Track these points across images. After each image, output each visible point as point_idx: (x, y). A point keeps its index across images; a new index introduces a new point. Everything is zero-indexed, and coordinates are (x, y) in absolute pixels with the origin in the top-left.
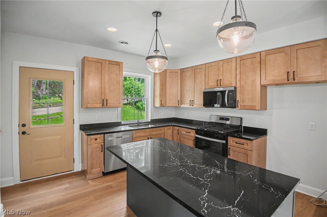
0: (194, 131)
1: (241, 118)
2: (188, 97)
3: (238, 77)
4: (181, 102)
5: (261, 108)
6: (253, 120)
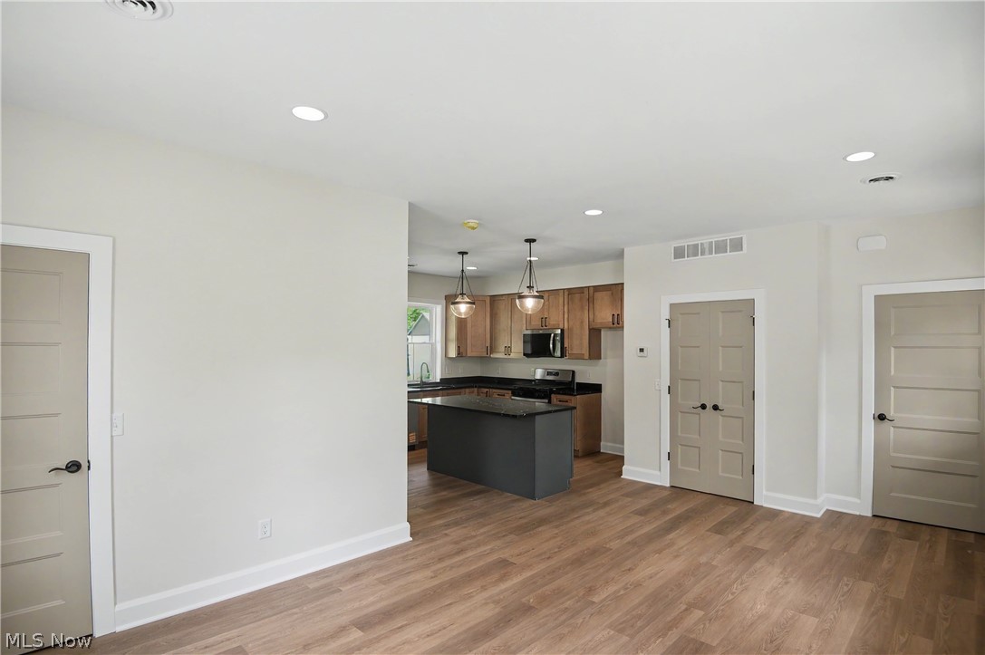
0: (510, 392)
1: (573, 372)
2: (503, 342)
3: (566, 316)
4: (492, 349)
5: (590, 358)
6: (587, 373)
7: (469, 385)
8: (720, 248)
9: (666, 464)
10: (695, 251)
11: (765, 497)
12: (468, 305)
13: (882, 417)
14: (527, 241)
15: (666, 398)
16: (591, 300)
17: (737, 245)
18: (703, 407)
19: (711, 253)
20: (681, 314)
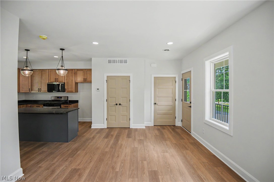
0: (42, 105)
1: (68, 97)
2: (37, 87)
3: (66, 78)
4: (32, 89)
5: (75, 92)
6: (72, 97)
7: (22, 103)
8: (121, 62)
9: (106, 122)
10: (114, 62)
11: (132, 126)
12: (30, 71)
13: (155, 104)
14: (61, 49)
15: (106, 103)
16: (76, 74)
17: (126, 62)
18: (117, 104)
19: (119, 63)
20: (110, 79)
